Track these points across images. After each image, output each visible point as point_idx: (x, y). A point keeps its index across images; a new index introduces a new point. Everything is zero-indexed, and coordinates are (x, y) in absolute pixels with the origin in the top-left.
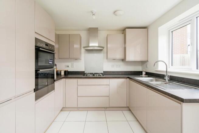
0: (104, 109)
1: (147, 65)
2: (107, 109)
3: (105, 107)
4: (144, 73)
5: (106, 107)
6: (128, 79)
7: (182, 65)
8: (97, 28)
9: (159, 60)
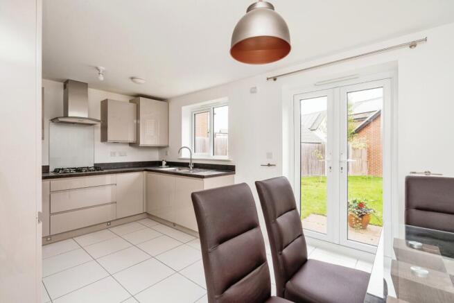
0: (105, 225)
1: (167, 152)
2: (113, 224)
3: (107, 222)
4: (164, 163)
5: (110, 222)
6: (145, 172)
7: (203, 152)
8: (87, 84)
9: (183, 146)
